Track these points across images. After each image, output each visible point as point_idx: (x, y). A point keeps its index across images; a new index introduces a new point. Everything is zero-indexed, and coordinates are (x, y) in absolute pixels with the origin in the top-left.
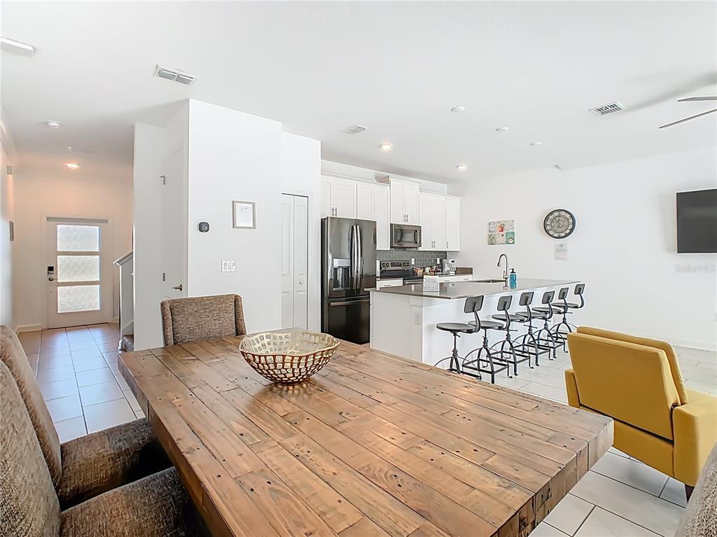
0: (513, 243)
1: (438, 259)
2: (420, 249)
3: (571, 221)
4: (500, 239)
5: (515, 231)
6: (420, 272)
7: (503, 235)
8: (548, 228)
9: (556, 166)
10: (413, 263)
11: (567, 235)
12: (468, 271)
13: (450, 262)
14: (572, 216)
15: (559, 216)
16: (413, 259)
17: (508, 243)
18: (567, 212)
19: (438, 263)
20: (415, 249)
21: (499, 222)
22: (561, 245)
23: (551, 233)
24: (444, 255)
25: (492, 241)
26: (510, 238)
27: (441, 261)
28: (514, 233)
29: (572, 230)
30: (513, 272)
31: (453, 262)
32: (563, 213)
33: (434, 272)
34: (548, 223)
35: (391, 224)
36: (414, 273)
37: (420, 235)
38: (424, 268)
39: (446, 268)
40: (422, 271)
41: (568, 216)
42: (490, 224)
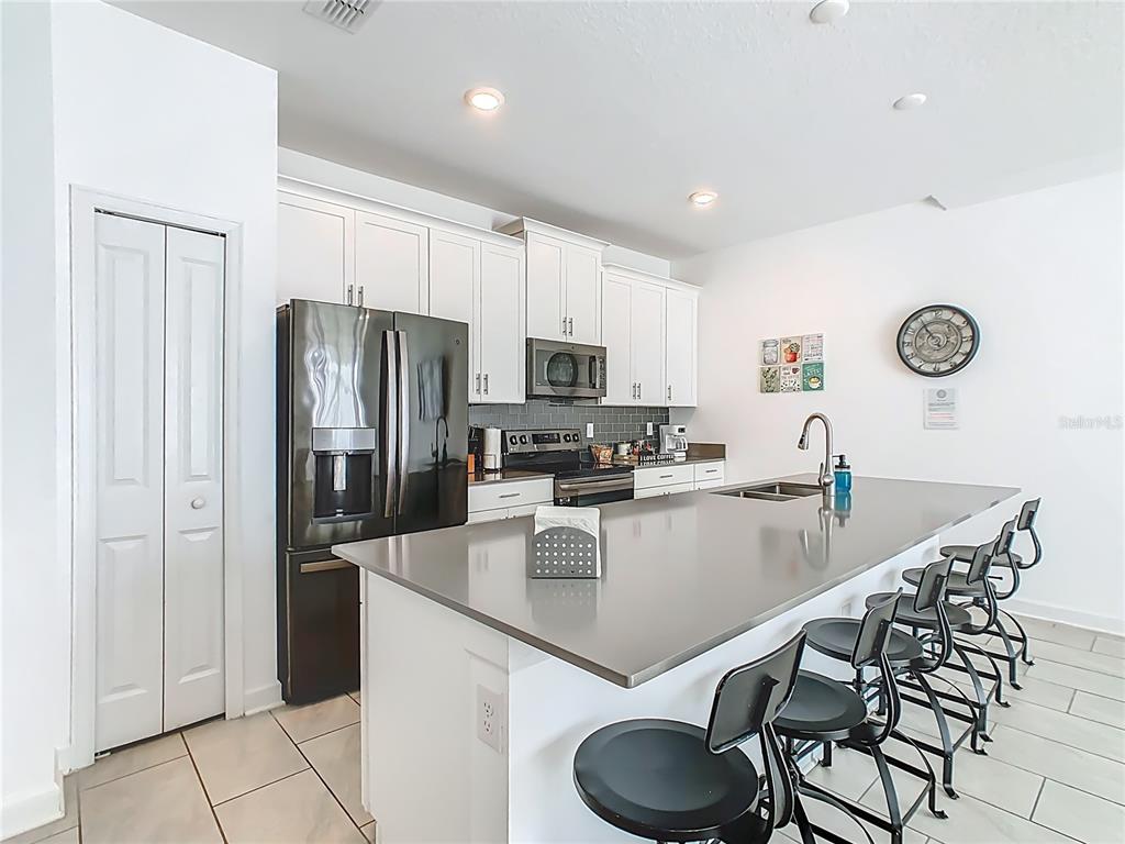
0: (821, 388)
1: (650, 425)
2: (605, 401)
3: (967, 332)
4: (789, 378)
5: (825, 359)
6: (605, 455)
7: (795, 371)
8: (908, 351)
9: (931, 200)
10: (590, 434)
11: (956, 368)
12: (714, 452)
13: (677, 432)
14: (969, 321)
15: (936, 321)
16: (590, 426)
17: (807, 388)
18: (955, 310)
19: (650, 432)
20: (591, 403)
21: (785, 341)
22: (942, 394)
23: (915, 363)
24: (662, 415)
25: (769, 383)
26: (813, 376)
27: (656, 428)
28: (822, 364)
29: (969, 356)
30: (841, 465)
31: (682, 430)
32: (946, 315)
33: (640, 454)
34: (907, 339)
35: (529, 342)
36: (593, 459)
37: (604, 369)
38: (616, 446)
39: (668, 445)
40: (609, 453)
41: (958, 320)
42: (765, 345)
